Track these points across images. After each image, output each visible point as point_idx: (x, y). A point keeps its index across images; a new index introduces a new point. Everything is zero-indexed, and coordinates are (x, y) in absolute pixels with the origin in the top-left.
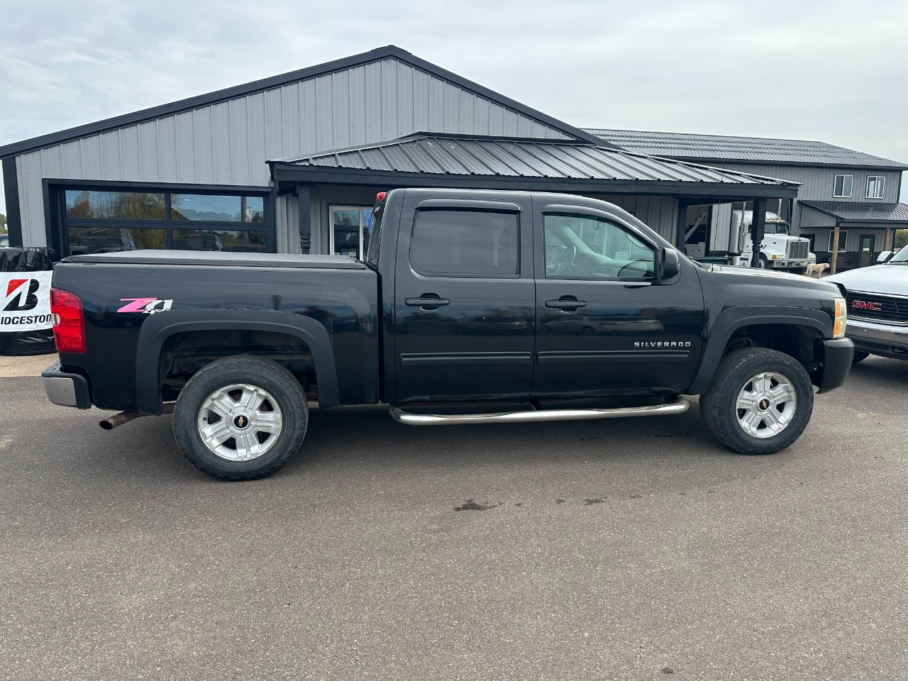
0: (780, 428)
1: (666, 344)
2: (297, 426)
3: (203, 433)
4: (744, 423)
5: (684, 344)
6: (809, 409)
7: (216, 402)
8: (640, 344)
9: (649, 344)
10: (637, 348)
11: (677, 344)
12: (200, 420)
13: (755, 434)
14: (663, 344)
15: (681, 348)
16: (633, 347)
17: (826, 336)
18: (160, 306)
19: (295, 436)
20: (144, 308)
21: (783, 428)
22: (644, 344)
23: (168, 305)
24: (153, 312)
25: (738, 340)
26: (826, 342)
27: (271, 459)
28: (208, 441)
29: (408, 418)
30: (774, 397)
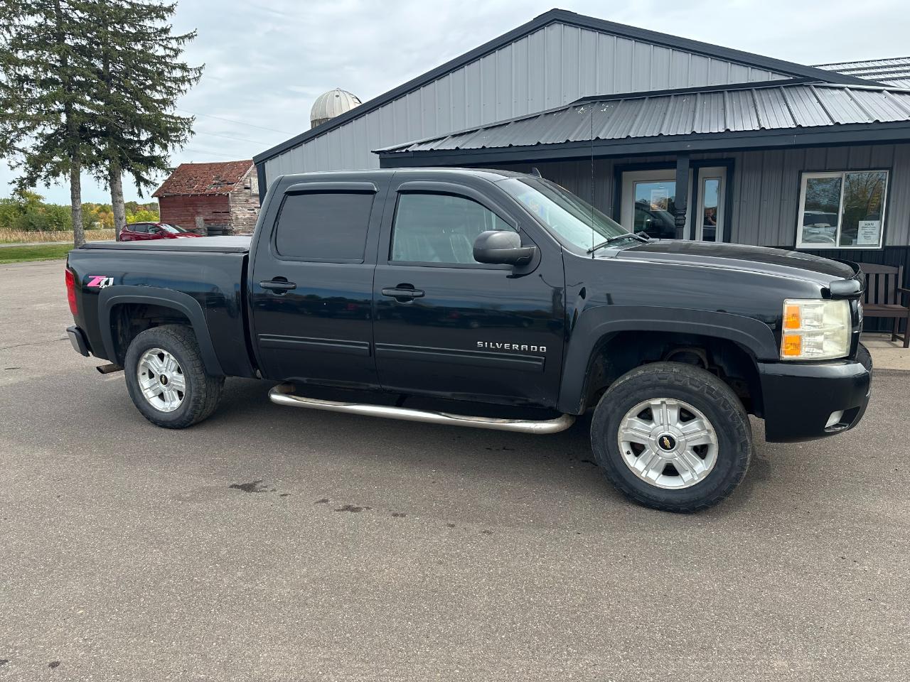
0: (693, 480)
1: (515, 346)
2: (193, 389)
3: (142, 385)
4: (635, 464)
5: (538, 349)
6: (737, 462)
7: (149, 362)
8: (484, 344)
9: (494, 345)
10: (480, 349)
11: (529, 348)
12: (140, 374)
13: (654, 481)
14: (511, 346)
15: (534, 353)
16: (475, 347)
17: (761, 355)
18: (107, 283)
19: (192, 398)
20: (99, 284)
21: (697, 480)
22: (489, 345)
23: (111, 280)
24: (104, 287)
25: (677, 351)
26: (762, 367)
27: (179, 415)
28: (146, 391)
29: (277, 398)
30: (684, 434)
